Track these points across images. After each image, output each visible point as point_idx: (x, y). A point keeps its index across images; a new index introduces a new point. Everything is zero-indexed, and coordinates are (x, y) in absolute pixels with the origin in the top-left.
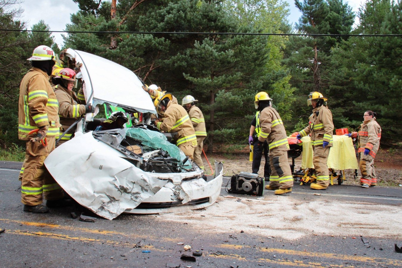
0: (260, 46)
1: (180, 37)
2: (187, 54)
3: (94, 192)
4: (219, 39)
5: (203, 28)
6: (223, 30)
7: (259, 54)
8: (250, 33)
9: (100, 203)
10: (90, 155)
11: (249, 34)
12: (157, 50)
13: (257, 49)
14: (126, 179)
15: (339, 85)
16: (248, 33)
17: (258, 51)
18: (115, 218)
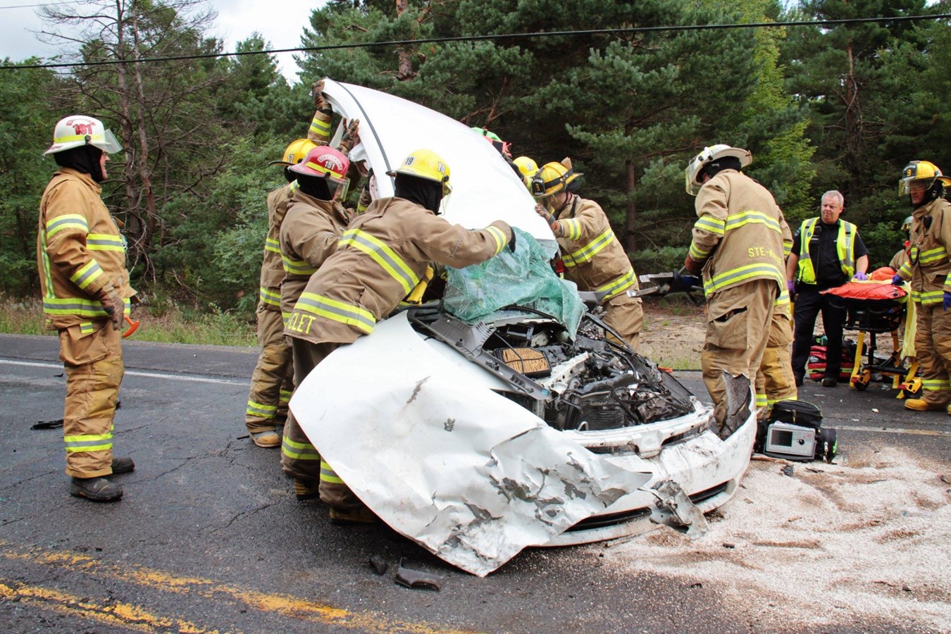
0: (740, 53)
1: (554, 44)
2: (572, 80)
3: (434, 498)
4: (639, 42)
5: (604, 19)
6: (650, 20)
7: (737, 73)
8: (716, 25)
9: (449, 527)
10: (418, 389)
11: (714, 28)
12: (504, 73)
13: (734, 61)
14: (523, 460)
15: (908, 133)
16: (710, 24)
17: (735, 67)
18: (492, 570)
